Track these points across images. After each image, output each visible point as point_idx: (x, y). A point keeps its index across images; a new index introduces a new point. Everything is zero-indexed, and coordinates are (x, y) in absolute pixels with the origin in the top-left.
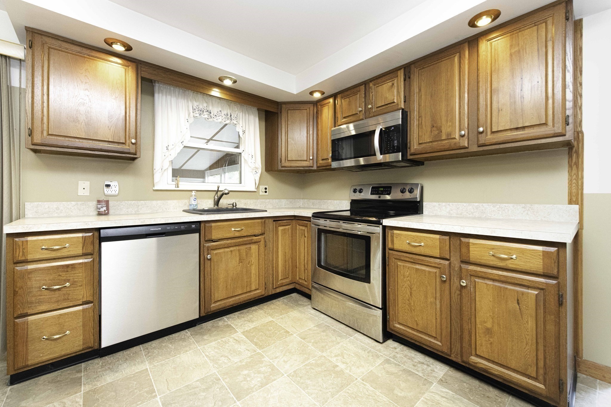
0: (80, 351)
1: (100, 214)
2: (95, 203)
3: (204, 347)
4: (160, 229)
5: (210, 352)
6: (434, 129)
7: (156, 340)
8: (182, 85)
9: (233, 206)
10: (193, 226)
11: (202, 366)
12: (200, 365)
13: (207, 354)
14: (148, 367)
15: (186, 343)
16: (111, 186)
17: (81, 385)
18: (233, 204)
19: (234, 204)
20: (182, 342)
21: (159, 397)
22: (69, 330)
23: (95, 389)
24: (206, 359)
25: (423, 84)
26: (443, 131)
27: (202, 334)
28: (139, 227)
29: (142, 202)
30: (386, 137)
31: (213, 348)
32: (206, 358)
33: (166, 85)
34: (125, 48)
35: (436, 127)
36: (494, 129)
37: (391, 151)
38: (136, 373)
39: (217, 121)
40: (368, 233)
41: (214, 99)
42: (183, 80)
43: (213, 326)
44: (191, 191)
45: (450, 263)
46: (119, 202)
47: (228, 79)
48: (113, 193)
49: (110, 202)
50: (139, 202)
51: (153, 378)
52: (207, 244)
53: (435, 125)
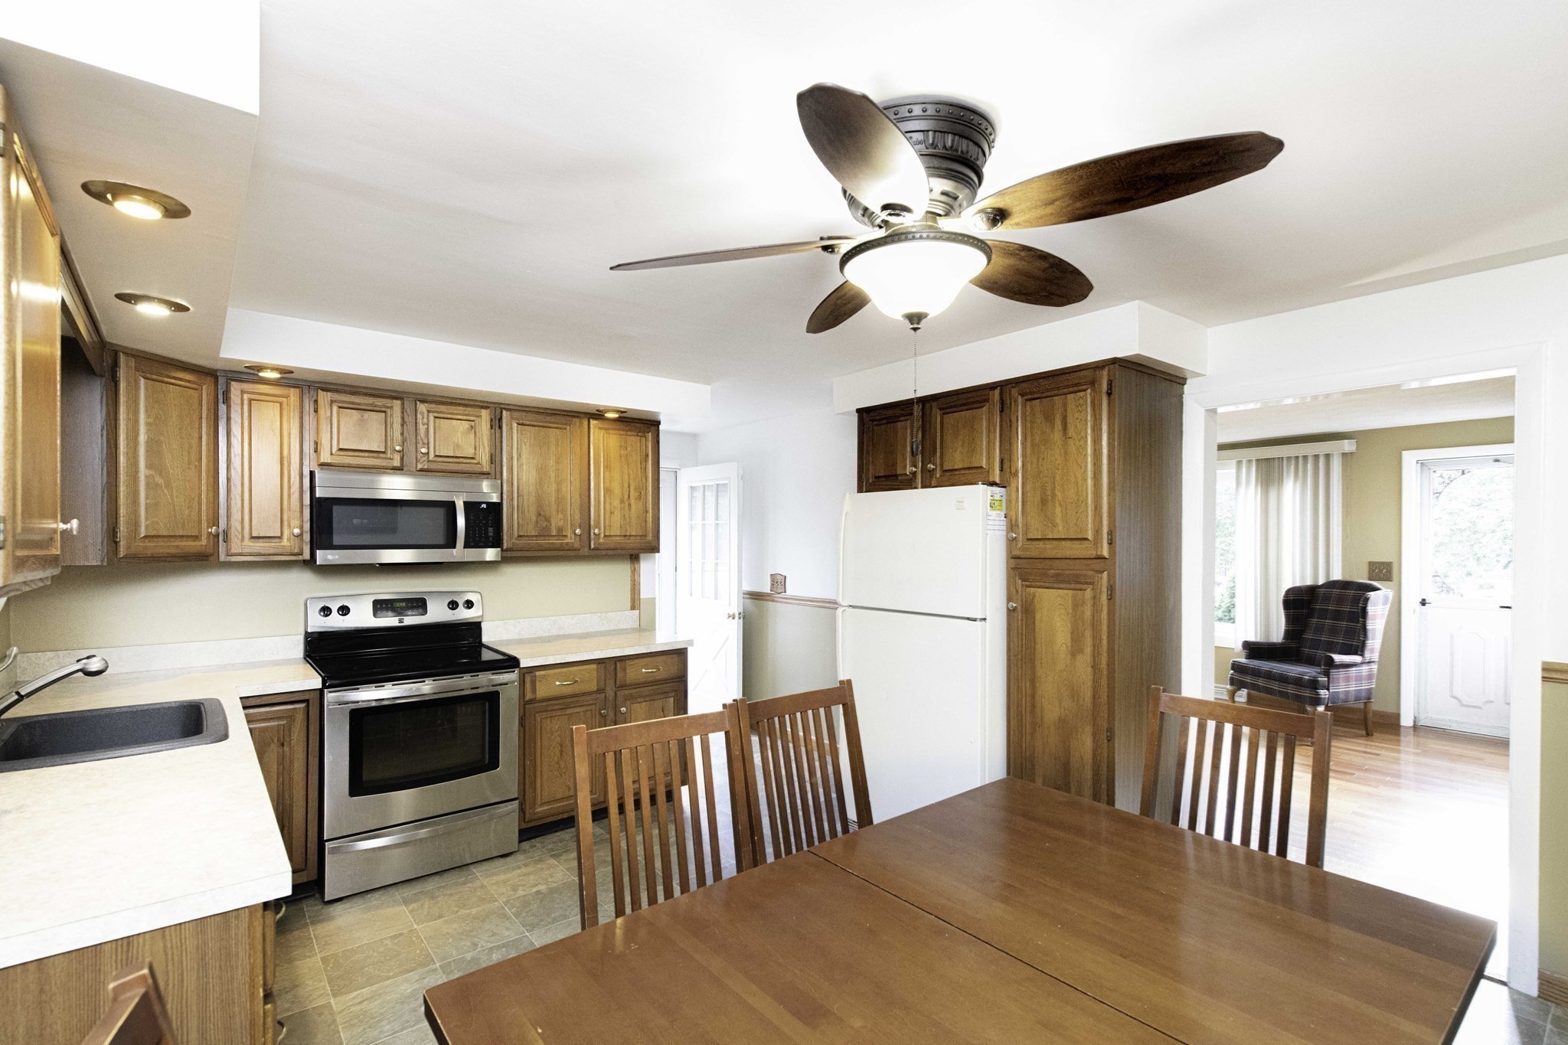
6: (541, 518)
25: (524, 448)
26: (553, 524)
30: (472, 518)
35: (544, 516)
36: (607, 534)
37: (481, 544)
40: (472, 689)
45: (605, 697)
53: (542, 513)
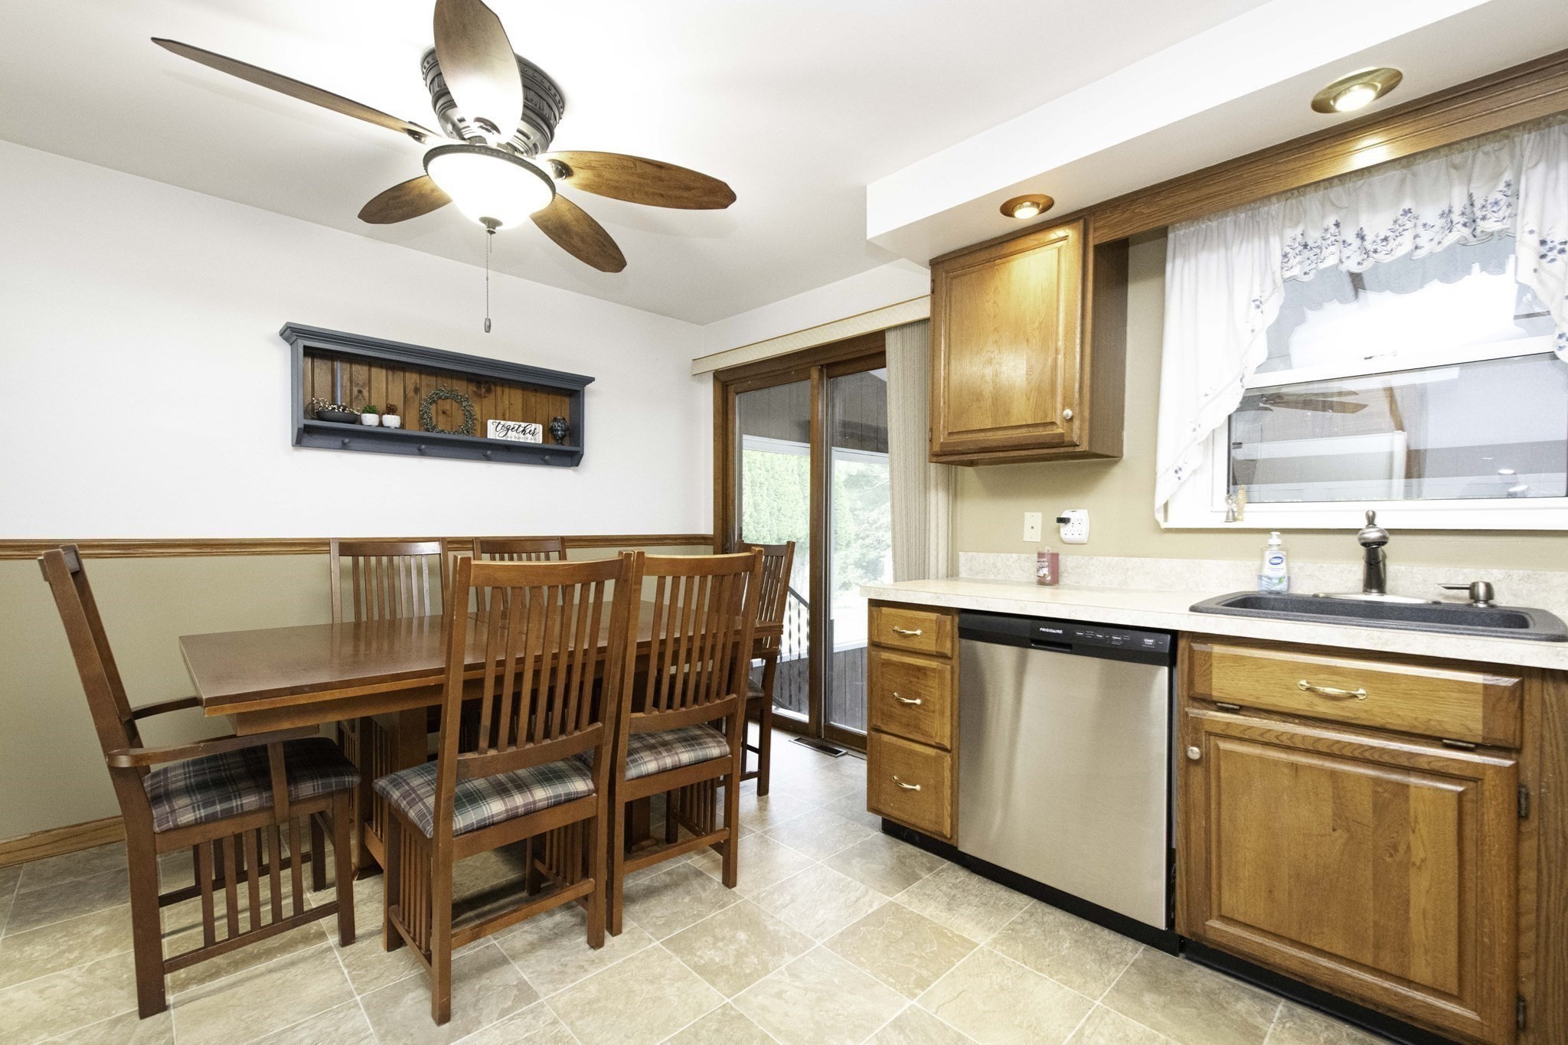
0: (931, 832)
1: (1042, 582)
2: (1036, 556)
3: (1108, 1012)
4: (1060, 632)
5: (1101, 1034)
7: (1066, 913)
8: (1200, 208)
9: (1474, 596)
10: (1149, 642)
11: (1037, 1038)
12: (1038, 1034)
13: (1088, 1032)
14: (982, 945)
15: (1095, 967)
16: (1071, 521)
17: (904, 889)
18: (1472, 588)
19: (1481, 590)
20: (1094, 960)
21: (914, 1002)
22: (922, 786)
23: (904, 908)
24: (1065, 1037)
27: (1156, 984)
28: (1020, 620)
29: (1134, 559)
31: (1120, 1035)
32: (1069, 1037)
33: (1196, 223)
34: (1038, 207)
38: (960, 937)
39: (1389, 259)
41: (1377, 179)
42: (1205, 191)
43: (1209, 994)
44: (1268, 531)
46: (1087, 558)
47: (1356, 88)
48: (1076, 538)
49: (1060, 557)
50: (1127, 559)
51: (957, 968)
52: (1196, 711)
